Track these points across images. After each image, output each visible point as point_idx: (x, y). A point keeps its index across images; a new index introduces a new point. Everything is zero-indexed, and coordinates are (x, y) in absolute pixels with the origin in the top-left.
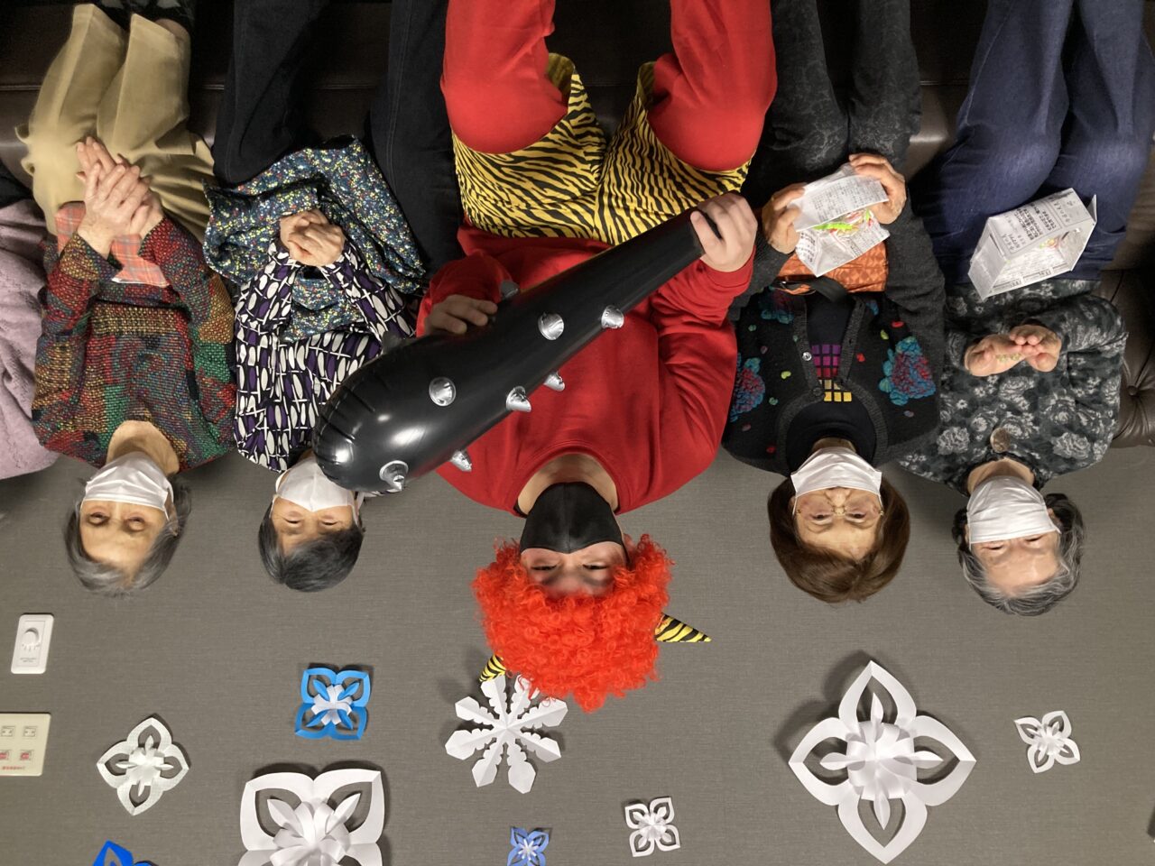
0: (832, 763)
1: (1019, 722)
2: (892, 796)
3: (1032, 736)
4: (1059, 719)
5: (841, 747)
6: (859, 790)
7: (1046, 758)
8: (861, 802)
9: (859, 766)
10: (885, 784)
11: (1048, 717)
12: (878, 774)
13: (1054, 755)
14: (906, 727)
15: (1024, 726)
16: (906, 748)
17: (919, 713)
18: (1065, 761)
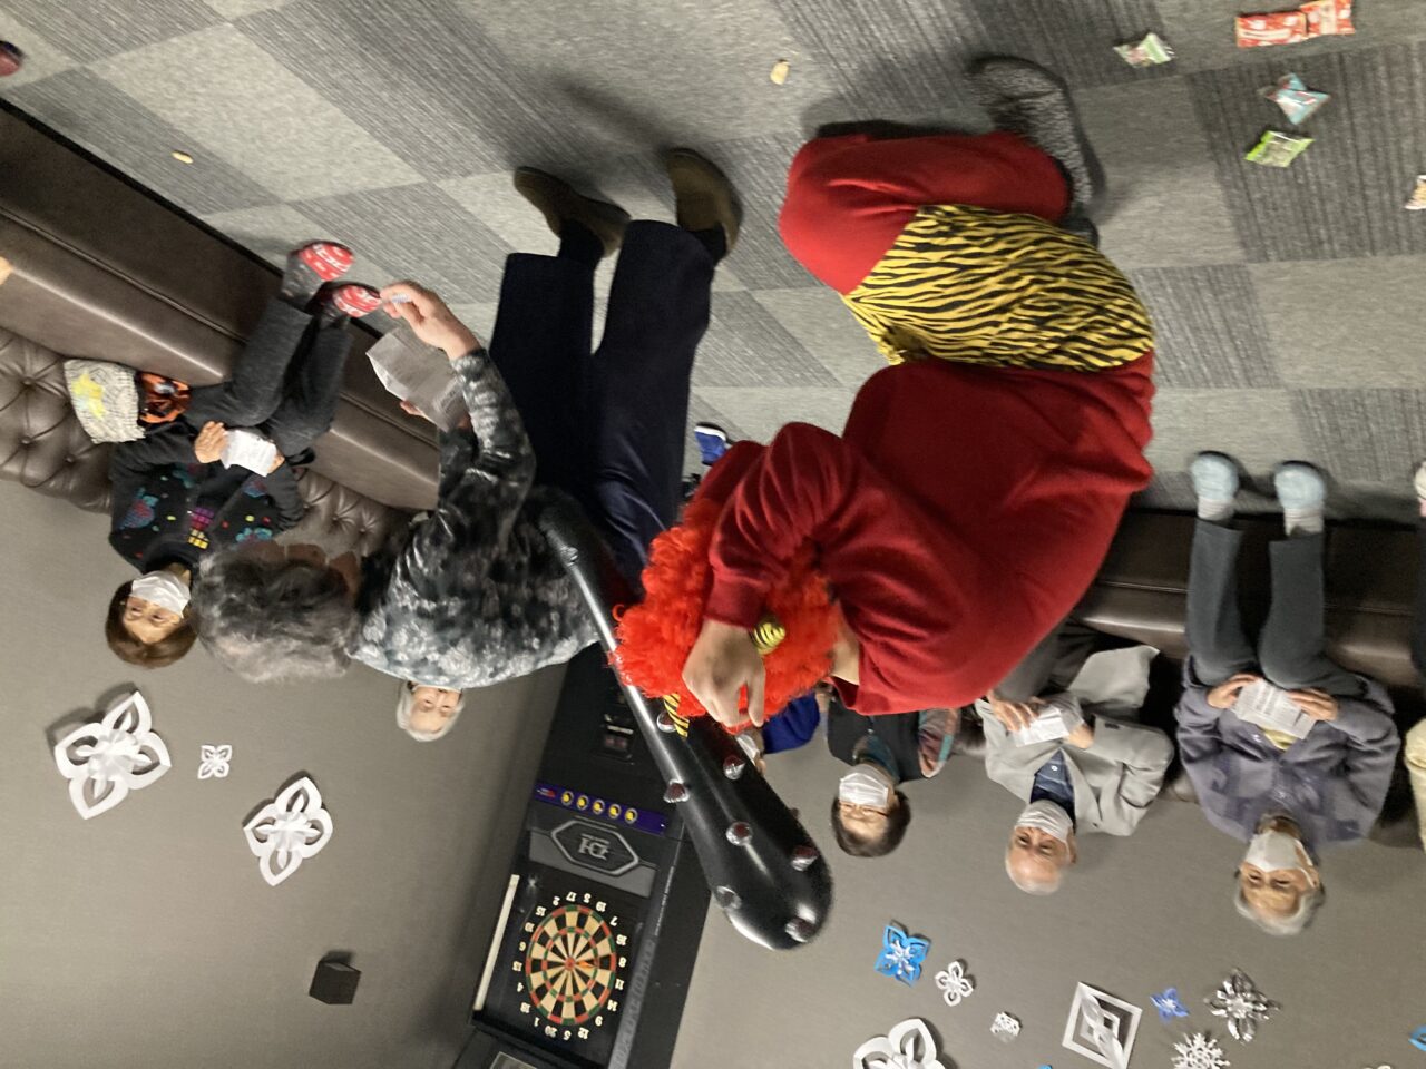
0: (82, 752)
1: (204, 747)
2: (111, 779)
3: (207, 757)
4: (226, 750)
5: (92, 742)
6: (91, 772)
7: (209, 771)
8: (89, 778)
9: (98, 756)
10: (108, 771)
11: (221, 748)
12: (108, 764)
13: (214, 771)
14: (139, 738)
15: (207, 750)
16: (133, 752)
17: (152, 731)
18: (218, 775)
